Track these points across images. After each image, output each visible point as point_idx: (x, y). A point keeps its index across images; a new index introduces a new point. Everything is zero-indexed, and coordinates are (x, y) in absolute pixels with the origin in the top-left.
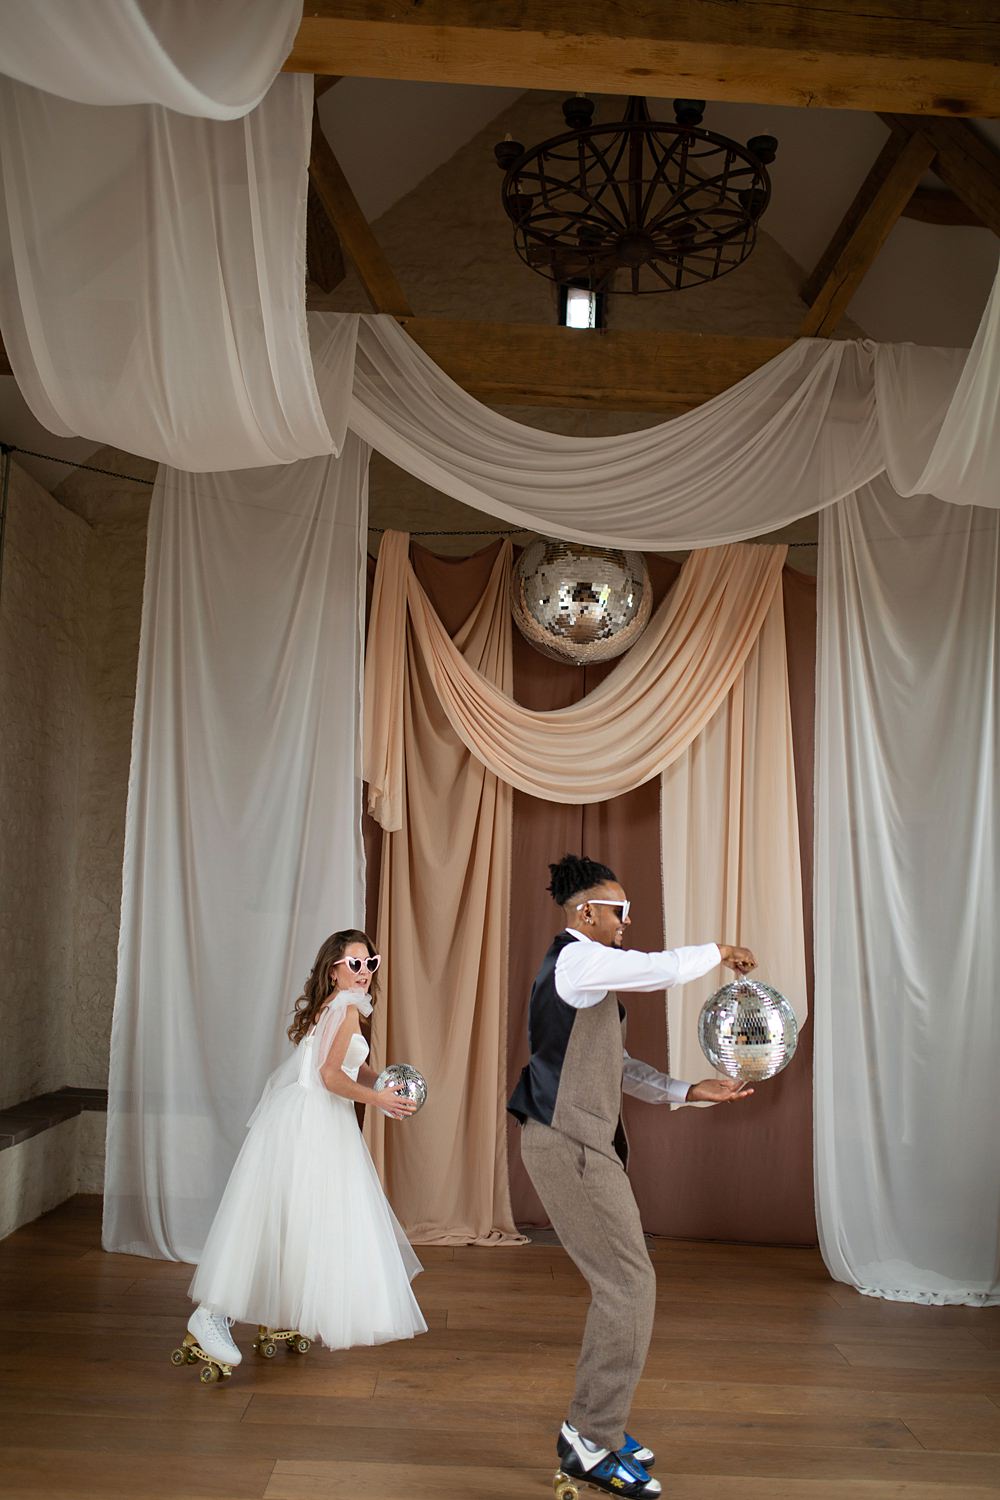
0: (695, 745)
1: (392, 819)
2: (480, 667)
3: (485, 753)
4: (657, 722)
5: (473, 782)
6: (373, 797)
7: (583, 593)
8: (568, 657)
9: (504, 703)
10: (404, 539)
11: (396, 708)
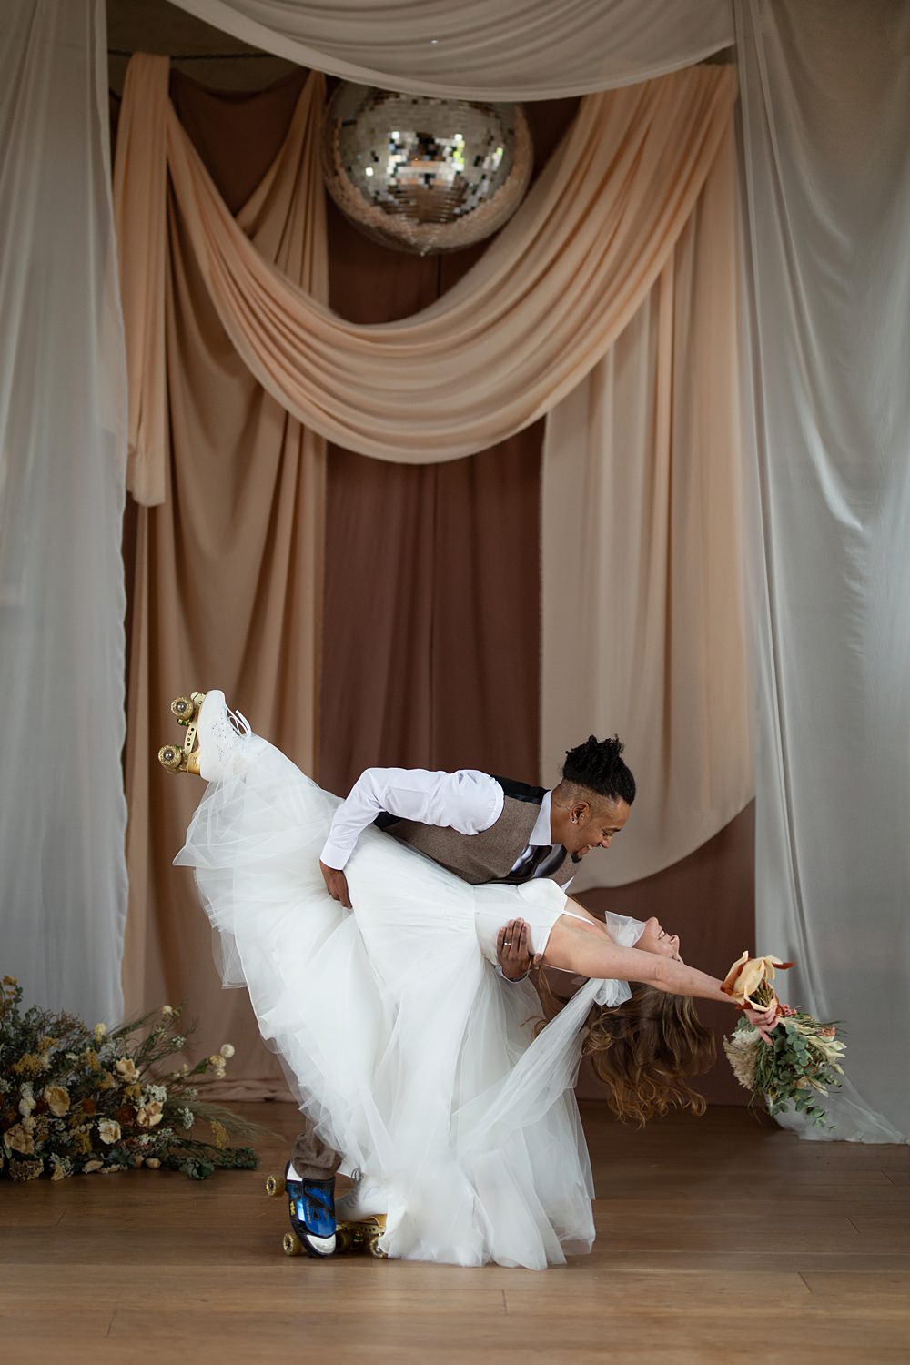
0: (598, 371)
1: (149, 488)
2: (277, 260)
3: (286, 389)
4: (542, 338)
5: (269, 433)
7: (428, 148)
8: (406, 244)
9: (313, 313)
10: (162, 66)
11: (154, 323)
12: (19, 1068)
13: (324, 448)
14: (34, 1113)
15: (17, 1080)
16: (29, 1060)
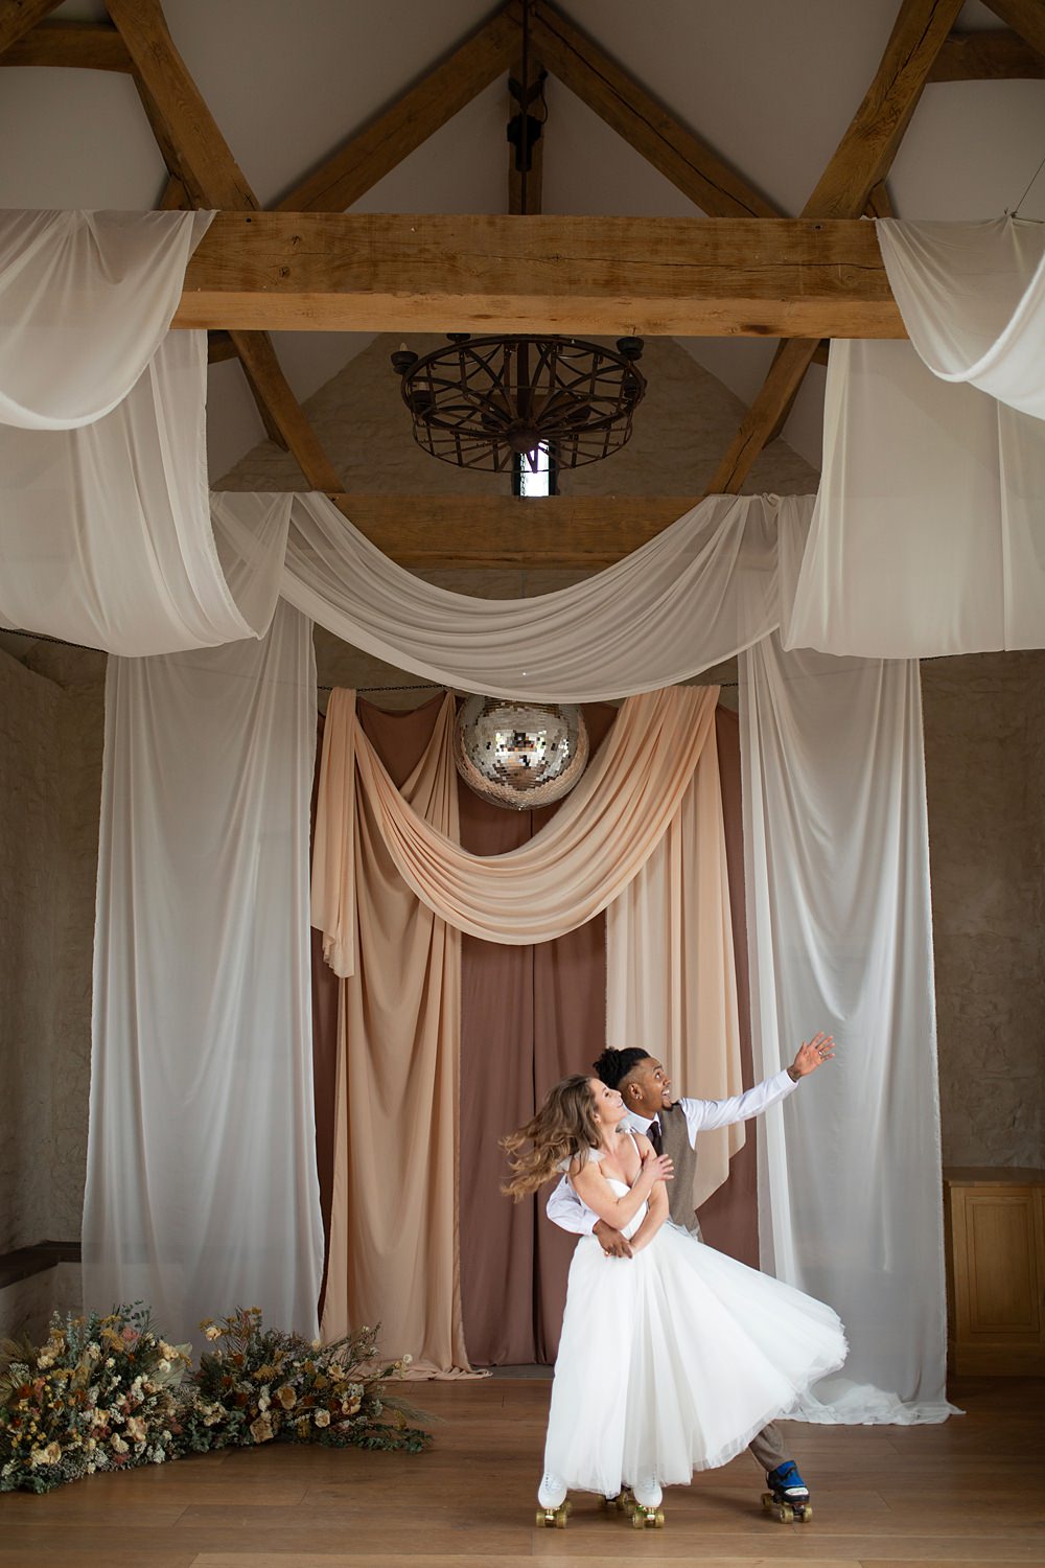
0: (636, 882)
1: (346, 966)
2: (427, 816)
3: (433, 898)
4: (597, 863)
5: (423, 926)
6: (324, 943)
8: (509, 803)
9: (448, 848)
10: (351, 695)
11: (347, 859)
12: (258, 1375)
13: (458, 938)
14: (269, 1408)
15: (258, 1384)
16: (265, 1370)
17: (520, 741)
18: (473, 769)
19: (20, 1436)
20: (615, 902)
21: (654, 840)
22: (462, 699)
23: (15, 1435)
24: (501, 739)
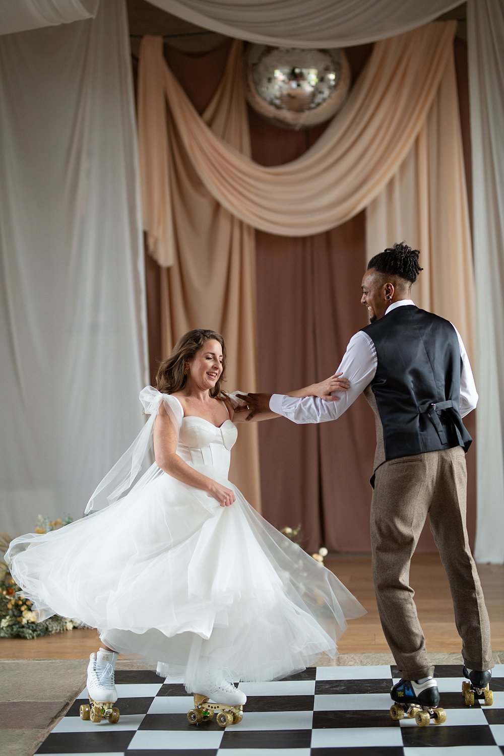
0: (391, 185)
1: (166, 257)
2: (224, 137)
3: (232, 204)
5: (224, 226)
6: (151, 241)
8: (288, 124)
9: (243, 163)
10: (159, 41)
13: (253, 233)
17: (295, 76)
18: (258, 99)
19: (13, 602)
20: (375, 202)
21: (405, 148)
22: (246, 45)
23: (10, 600)
24: (280, 75)
